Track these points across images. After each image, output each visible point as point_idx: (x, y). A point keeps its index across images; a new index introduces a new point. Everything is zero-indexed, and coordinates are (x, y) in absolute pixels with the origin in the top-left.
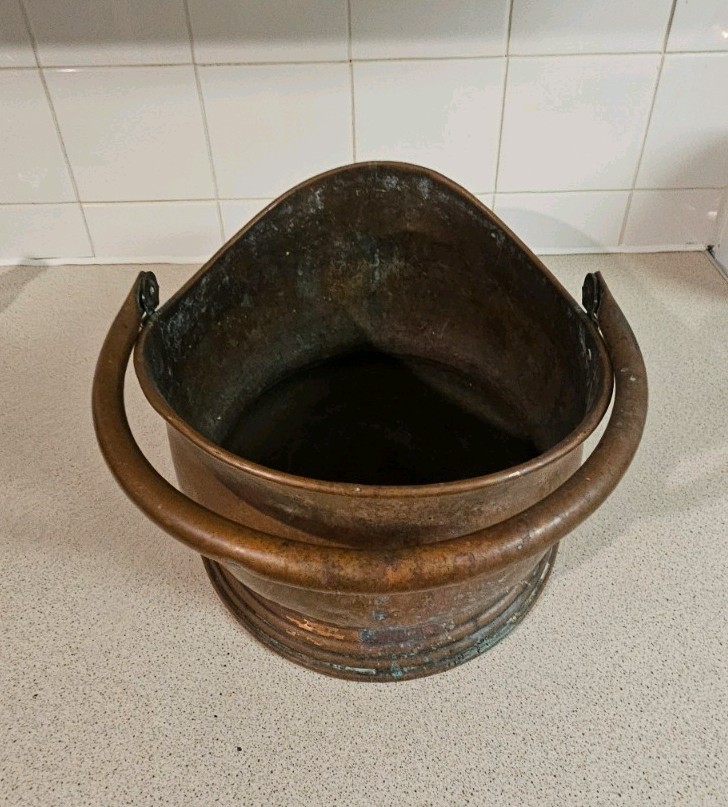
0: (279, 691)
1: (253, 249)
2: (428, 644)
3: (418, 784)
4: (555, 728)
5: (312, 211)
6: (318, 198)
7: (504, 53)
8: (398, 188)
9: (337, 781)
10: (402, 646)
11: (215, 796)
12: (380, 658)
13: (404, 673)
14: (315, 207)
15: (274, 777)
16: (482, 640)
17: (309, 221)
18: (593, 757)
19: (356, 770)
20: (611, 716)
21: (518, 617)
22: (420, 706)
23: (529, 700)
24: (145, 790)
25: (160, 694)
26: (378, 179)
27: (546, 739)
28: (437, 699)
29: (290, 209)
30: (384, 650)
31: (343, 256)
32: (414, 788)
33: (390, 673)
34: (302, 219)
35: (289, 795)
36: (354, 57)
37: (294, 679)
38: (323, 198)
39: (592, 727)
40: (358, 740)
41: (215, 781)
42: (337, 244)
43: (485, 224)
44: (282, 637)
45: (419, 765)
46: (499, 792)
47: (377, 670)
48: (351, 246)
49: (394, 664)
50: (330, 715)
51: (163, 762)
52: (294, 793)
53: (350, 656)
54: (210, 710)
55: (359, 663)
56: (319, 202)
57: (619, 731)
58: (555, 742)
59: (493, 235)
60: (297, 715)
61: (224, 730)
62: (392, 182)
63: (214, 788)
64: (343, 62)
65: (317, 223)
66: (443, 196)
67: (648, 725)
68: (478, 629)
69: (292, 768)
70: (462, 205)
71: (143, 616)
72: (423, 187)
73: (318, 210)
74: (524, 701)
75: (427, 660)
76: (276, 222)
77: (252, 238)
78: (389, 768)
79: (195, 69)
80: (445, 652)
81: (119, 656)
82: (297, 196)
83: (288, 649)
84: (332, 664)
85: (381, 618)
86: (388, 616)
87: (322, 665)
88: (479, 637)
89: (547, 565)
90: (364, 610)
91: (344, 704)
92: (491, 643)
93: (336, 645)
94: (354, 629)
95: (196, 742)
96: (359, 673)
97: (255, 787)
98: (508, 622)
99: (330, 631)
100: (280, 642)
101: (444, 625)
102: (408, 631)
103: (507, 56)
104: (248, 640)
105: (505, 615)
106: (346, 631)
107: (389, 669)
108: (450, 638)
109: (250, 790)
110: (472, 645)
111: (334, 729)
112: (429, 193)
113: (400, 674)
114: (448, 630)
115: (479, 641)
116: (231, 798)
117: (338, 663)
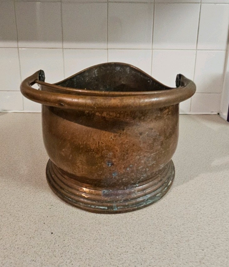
0: (70, 216)
2: (127, 197)
3: (122, 245)
4: (176, 229)
6: (96, 72)
8: (120, 70)
9: (90, 244)
10: (117, 197)
11: (41, 248)
12: (109, 202)
13: (118, 209)
15: (65, 242)
16: (148, 200)
17: (93, 79)
18: (191, 238)
19: (98, 241)
21: (161, 195)
22: (124, 222)
23: (166, 221)
24: (12, 245)
25: (24, 216)
26: (114, 68)
28: (131, 220)
29: (87, 74)
30: (111, 199)
32: (121, 246)
33: (113, 209)
34: (91, 78)
35: (70, 248)
36: (108, 48)
37: (76, 213)
38: (98, 72)
40: (100, 231)
41: (41, 243)
43: (146, 78)
44: (72, 197)
45: (123, 239)
47: (108, 207)
49: (114, 205)
50: (89, 223)
51: (21, 236)
52: (72, 247)
53: (98, 201)
54: (42, 221)
55: (101, 204)
56: (96, 74)
58: (176, 234)
59: (149, 81)
60: (76, 223)
61: (47, 227)
62: (118, 68)
63: (40, 245)
64: (105, 49)
66: (133, 72)
68: (146, 195)
69: (72, 240)
70: (139, 74)
71: (22, 194)
72: (128, 70)
74: (164, 221)
75: (127, 204)
76: (83, 77)
77: (75, 79)
78: (111, 240)
79: (63, 50)
80: (134, 201)
81: (10, 205)
82: (90, 70)
83: (75, 201)
84: (91, 206)
85: (110, 166)
86: (112, 164)
87: (87, 207)
88: (146, 198)
89: (171, 182)
90: (104, 161)
91: (94, 221)
92: (151, 201)
93: (93, 197)
94: (100, 190)
95: (35, 231)
96: (101, 209)
97: (57, 245)
98: (157, 196)
99: (91, 191)
100: (72, 199)
101: (133, 191)
102: (120, 192)
103: (152, 49)
104: (60, 202)
105: (156, 192)
106: (97, 191)
107: (112, 207)
108: (135, 196)
109: (55, 246)
110: (143, 201)
111: (90, 228)
112: (129, 72)
113: (116, 209)
114: (135, 193)
115: (146, 200)
116: (46, 248)
117: (93, 205)
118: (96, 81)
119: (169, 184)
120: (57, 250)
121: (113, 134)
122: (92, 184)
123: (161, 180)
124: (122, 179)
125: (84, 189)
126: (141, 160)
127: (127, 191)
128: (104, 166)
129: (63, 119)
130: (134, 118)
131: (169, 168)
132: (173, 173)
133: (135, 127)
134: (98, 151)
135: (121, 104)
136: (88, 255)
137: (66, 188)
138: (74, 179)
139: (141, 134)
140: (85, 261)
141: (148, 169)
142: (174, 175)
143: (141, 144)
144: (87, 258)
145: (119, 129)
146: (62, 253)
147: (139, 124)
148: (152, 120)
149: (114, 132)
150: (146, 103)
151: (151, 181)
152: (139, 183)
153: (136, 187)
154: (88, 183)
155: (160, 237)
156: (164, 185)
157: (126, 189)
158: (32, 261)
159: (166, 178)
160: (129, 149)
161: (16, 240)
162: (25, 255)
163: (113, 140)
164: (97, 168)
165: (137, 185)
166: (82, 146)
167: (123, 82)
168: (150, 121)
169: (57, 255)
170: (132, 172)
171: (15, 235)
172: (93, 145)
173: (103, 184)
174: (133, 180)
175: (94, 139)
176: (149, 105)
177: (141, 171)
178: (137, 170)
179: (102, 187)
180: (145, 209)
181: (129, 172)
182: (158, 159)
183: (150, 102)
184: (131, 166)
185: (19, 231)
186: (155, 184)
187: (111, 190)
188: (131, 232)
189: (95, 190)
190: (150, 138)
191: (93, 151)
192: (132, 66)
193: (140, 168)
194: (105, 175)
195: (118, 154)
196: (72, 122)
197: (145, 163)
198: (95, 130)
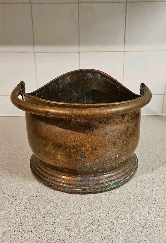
1: (50, 91)
2: (97, 182)
3: (93, 212)
4: (133, 203)
5: (67, 83)
6: (69, 79)
7: (123, 51)
8: (92, 77)
9: (70, 212)
10: (89, 182)
11: (35, 214)
12: (83, 186)
13: (89, 190)
14: (68, 82)
15: (52, 211)
16: (113, 185)
17: (66, 86)
18: (143, 208)
19: (75, 210)
20: (149, 202)
21: (124, 181)
22: (94, 199)
23: (126, 198)
24: (14, 213)
25: (19, 196)
26: (86, 74)
27: (130, 205)
28: (99, 198)
29: (61, 81)
30: (84, 183)
31: (75, 98)
32: (91, 213)
33: (86, 191)
34: (64, 85)
36: (80, 51)
37: (58, 194)
38: (70, 79)
39: (144, 203)
40: (76, 205)
42: (74, 94)
43: (115, 84)
44: (54, 183)
45: (93, 209)
46: (116, 214)
47: (82, 189)
48: (78, 95)
49: (87, 188)
50: (68, 200)
51: (20, 208)
52: (57, 213)
53: (74, 185)
54: (33, 199)
55: (77, 187)
56: (69, 80)
57: (151, 204)
58: (132, 206)
59: (118, 87)
60: (58, 200)
61: (37, 203)
62: (90, 75)
63: (34, 212)
64: (77, 52)
65: (68, 87)
66: (104, 78)
67: (160, 203)
68: (111, 181)
69: (57, 209)
70: (109, 80)
71: (14, 183)
72: (99, 76)
73: (69, 83)
74: (124, 198)
75: (96, 187)
76: (57, 84)
77: (50, 87)
78: (85, 210)
79: (34, 54)
80: (102, 185)
81: (7, 190)
82: (63, 77)
83: (56, 186)
84: (69, 189)
85: (83, 158)
86: (85, 157)
87: (66, 189)
88: (112, 183)
89: (133, 172)
90: (78, 154)
91: (72, 198)
92: (115, 186)
93: (70, 182)
94: (76, 177)
95: (29, 205)
96: (77, 191)
97: (46, 212)
98: (120, 182)
99: (69, 178)
100: (54, 184)
101: (101, 178)
102: (91, 178)
103: (124, 51)
104: (45, 187)
105: (119, 180)
106: (73, 178)
107: (85, 189)
108: (103, 182)
109: (45, 213)
110: (109, 185)
111: (69, 203)
112: (100, 78)
113: (88, 191)
114: (103, 179)
115: (112, 184)
116: (39, 214)
117: (71, 188)
118: (70, 87)
119: (131, 174)
120: (47, 215)
121: (85, 135)
122: (69, 173)
123: (124, 171)
124: (93, 168)
125: (63, 177)
126: (107, 154)
127: (97, 178)
128: (78, 158)
129: (46, 124)
130: (101, 122)
131: (132, 162)
132: (136, 166)
133: (101, 129)
134: (74, 147)
135: (90, 114)
136: (68, 217)
137: (49, 176)
138: (55, 170)
139: (106, 134)
140: (66, 220)
141: (112, 161)
142: (136, 168)
143: (106, 142)
144: (68, 219)
145: (89, 131)
146: (51, 217)
147: (104, 127)
148: (114, 124)
149: (86, 133)
150: (108, 112)
151: (116, 171)
152: (106, 172)
153: (103, 175)
154: (66, 172)
155: (120, 208)
156: (127, 174)
157: (96, 177)
158: (30, 221)
159: (129, 169)
160: (97, 145)
161: (16, 210)
162: (25, 218)
163: (85, 139)
164: (73, 160)
165: (105, 174)
166: (62, 144)
167: (94, 88)
168: (113, 124)
169: (47, 218)
170: (100, 162)
171: (15, 207)
172: (70, 142)
173: (78, 172)
174: (101, 169)
175: (71, 139)
176: (110, 114)
177: (107, 162)
178: (104, 161)
179: (78, 175)
180: (110, 192)
181: (98, 163)
182: (120, 153)
183: (111, 111)
184: (99, 158)
185: (17, 205)
186: (119, 174)
187: (84, 178)
188: (99, 205)
189: (72, 177)
190: (113, 137)
191: (71, 147)
192: (102, 73)
193: (106, 159)
194: (80, 165)
195: (89, 149)
196: (54, 126)
197: (110, 155)
198: (71, 131)
